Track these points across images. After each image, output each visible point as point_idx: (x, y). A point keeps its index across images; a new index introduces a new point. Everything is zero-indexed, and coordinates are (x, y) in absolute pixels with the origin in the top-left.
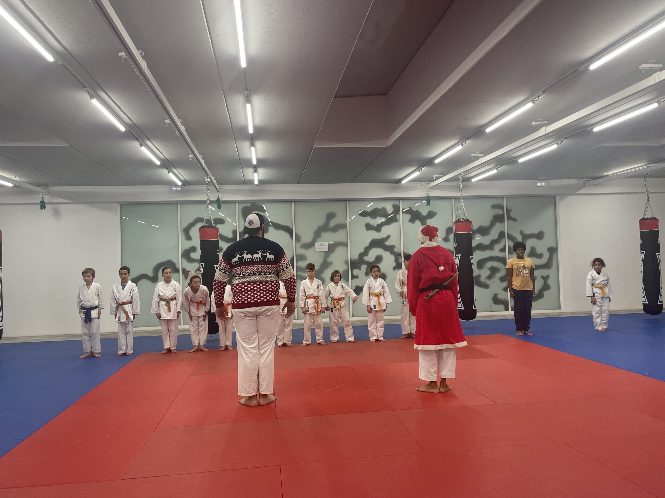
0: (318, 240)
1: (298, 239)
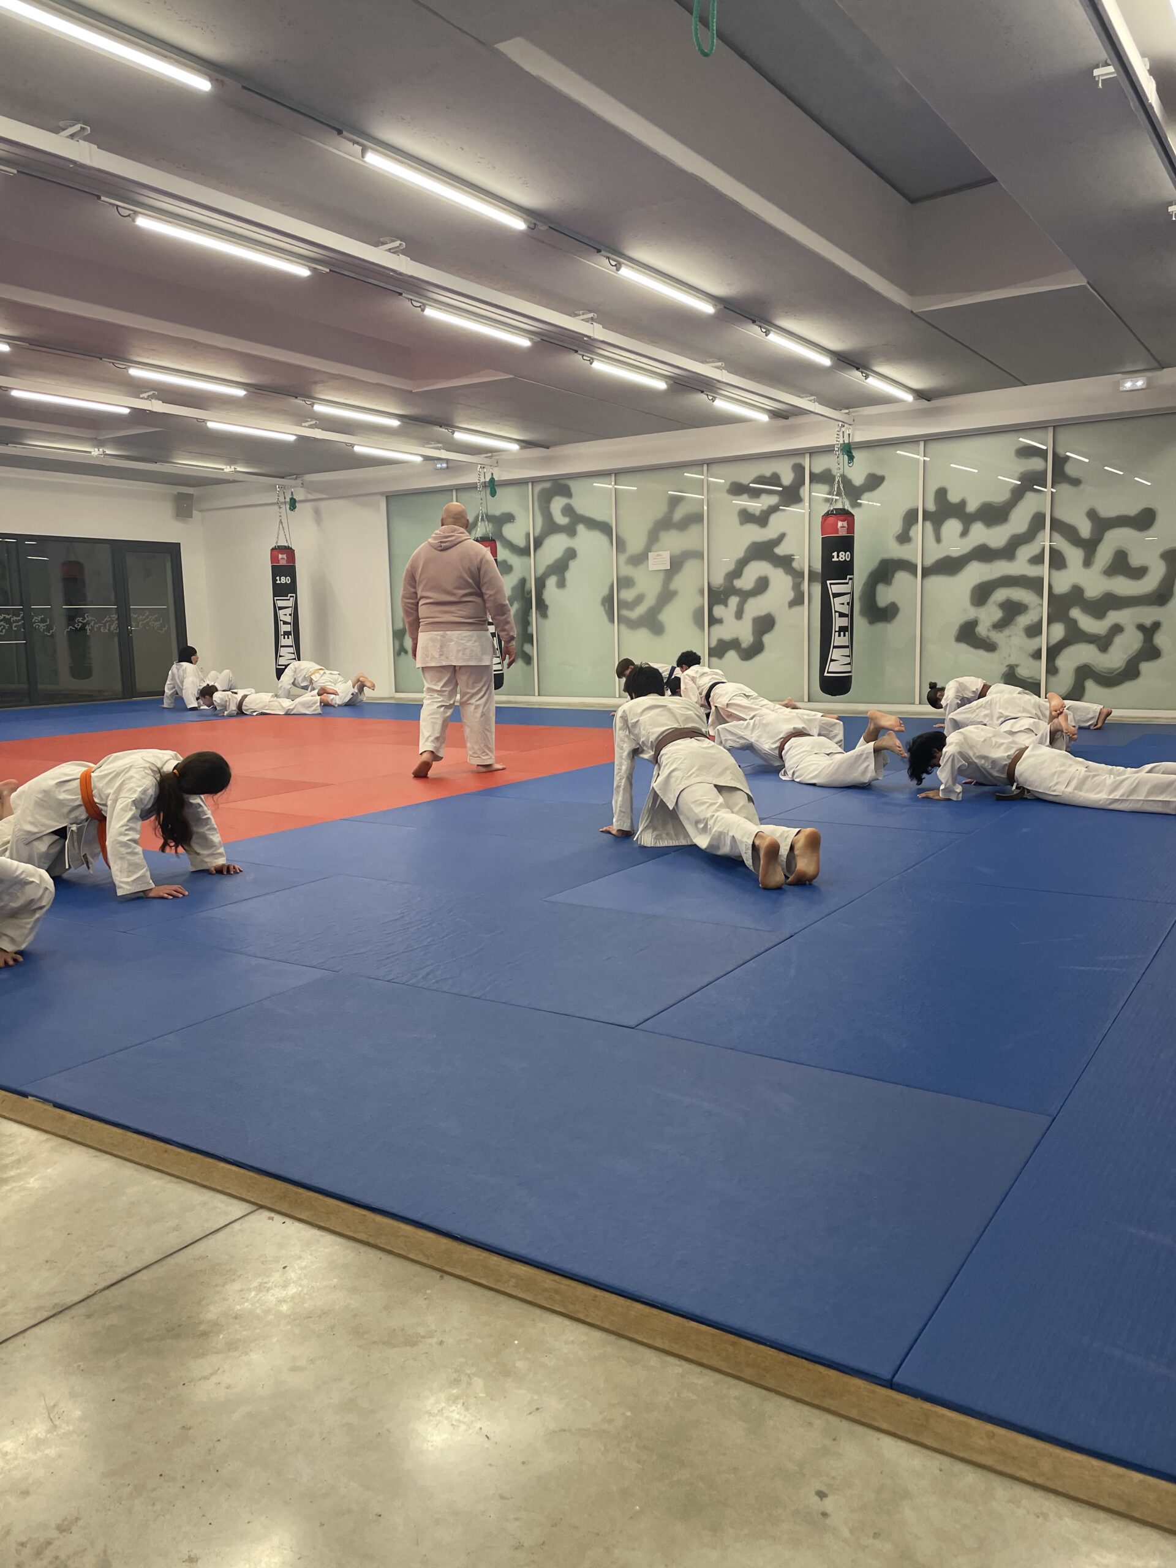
0: (654, 548)
1: (621, 546)
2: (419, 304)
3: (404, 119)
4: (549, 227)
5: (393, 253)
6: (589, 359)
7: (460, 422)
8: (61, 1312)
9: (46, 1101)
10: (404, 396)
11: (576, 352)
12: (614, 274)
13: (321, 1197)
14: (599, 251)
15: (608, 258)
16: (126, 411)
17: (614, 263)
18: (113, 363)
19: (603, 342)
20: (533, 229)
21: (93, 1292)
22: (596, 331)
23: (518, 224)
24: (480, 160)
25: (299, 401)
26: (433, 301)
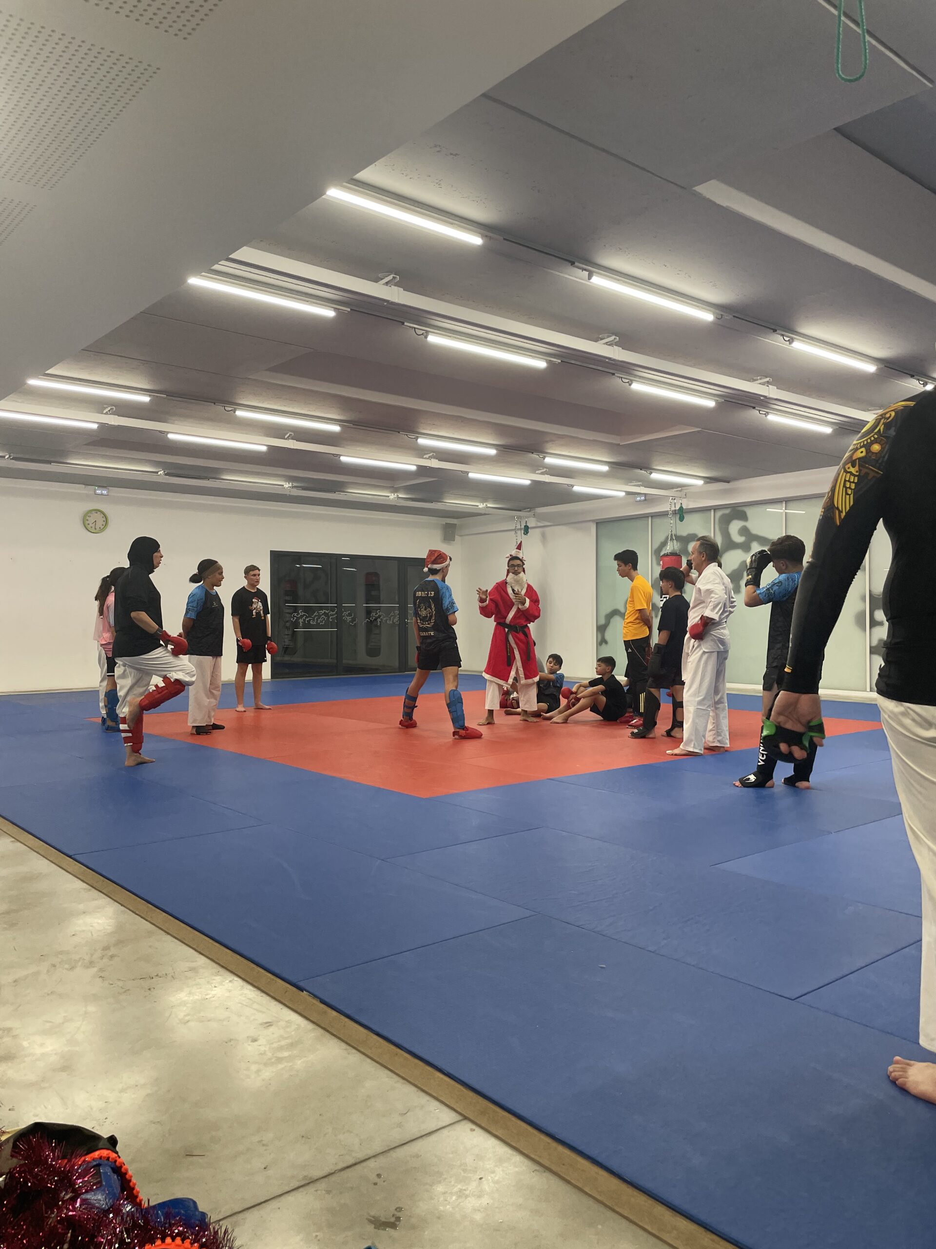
2: (627, 381)
3: (621, 249)
4: (734, 316)
5: (609, 345)
6: (764, 413)
7: (656, 465)
8: (309, 1183)
9: (315, 996)
10: (613, 448)
11: (754, 408)
12: (787, 347)
13: (514, 1119)
14: (775, 331)
15: (783, 335)
16: (414, 468)
17: (787, 339)
18: (407, 435)
19: (776, 399)
20: (719, 319)
21: (333, 1171)
22: (772, 392)
23: (708, 317)
24: (679, 272)
25: (535, 456)
26: (638, 377)
